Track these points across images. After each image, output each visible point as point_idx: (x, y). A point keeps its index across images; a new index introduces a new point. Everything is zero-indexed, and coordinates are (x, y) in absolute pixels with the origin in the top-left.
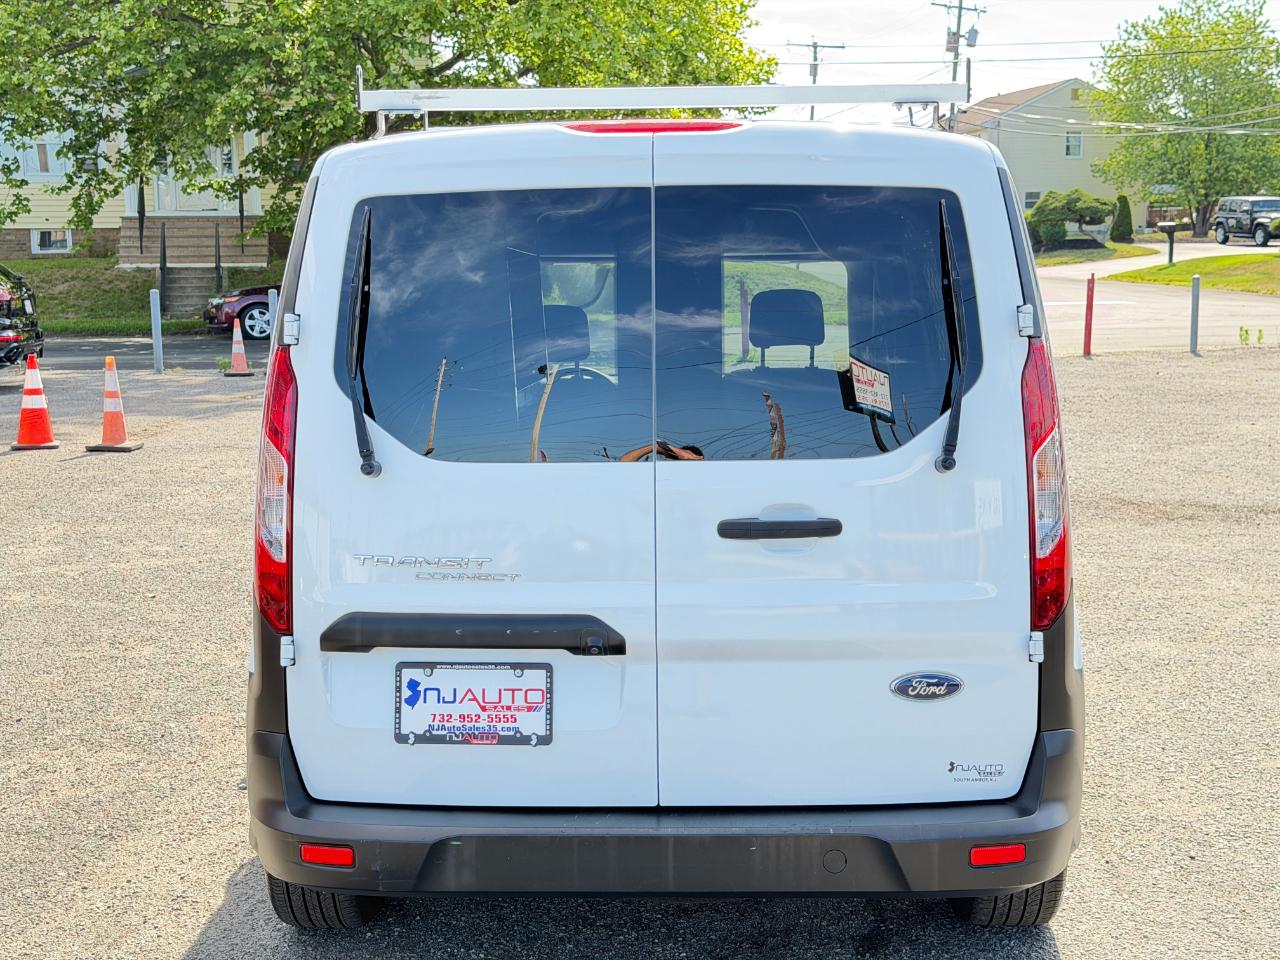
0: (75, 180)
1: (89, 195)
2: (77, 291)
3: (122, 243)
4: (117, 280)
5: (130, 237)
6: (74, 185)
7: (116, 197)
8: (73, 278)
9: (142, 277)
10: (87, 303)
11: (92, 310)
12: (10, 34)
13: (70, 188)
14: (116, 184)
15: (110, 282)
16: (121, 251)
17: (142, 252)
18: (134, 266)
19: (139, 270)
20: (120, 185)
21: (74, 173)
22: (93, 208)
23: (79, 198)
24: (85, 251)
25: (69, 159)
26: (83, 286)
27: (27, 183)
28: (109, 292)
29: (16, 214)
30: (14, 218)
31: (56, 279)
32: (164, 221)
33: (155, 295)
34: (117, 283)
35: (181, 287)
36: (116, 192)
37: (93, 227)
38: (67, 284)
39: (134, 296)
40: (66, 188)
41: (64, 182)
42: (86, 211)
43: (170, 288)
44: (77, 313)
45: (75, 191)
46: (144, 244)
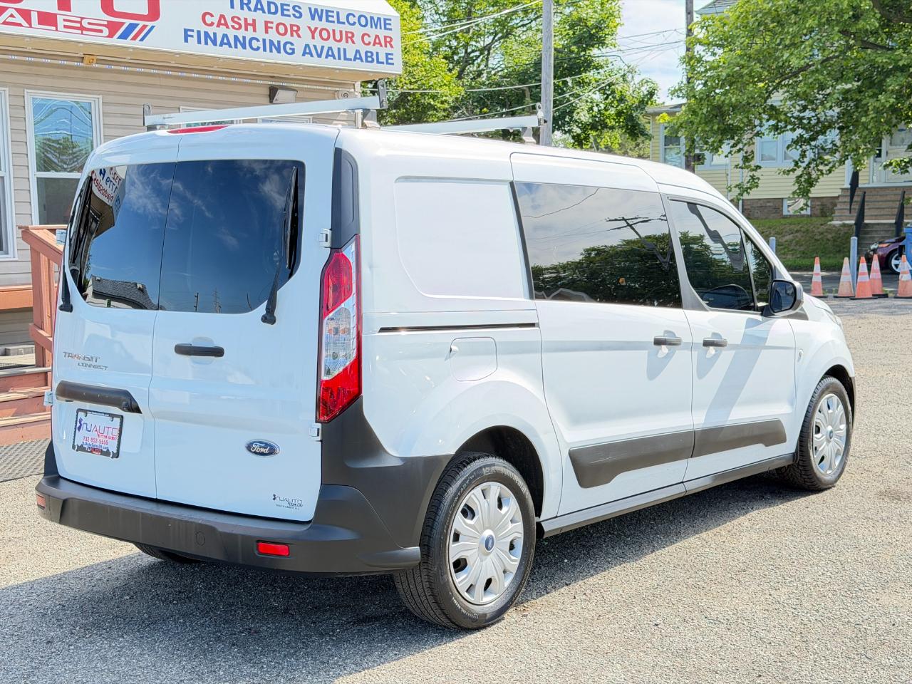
0: (800, 164)
1: (809, 174)
2: (797, 239)
3: (839, 207)
4: (827, 232)
5: (845, 202)
6: (798, 167)
7: (830, 175)
8: (797, 231)
9: (844, 230)
10: (802, 248)
11: (803, 253)
12: (735, 69)
13: (795, 170)
14: (831, 165)
15: (822, 234)
16: (836, 212)
17: (850, 213)
18: (840, 223)
19: (844, 225)
20: (834, 166)
21: (799, 160)
22: (811, 183)
23: (801, 176)
24: (818, 212)
25: (798, 150)
26: (802, 237)
27: (760, 168)
28: (818, 240)
29: (750, 188)
30: (749, 190)
31: (786, 232)
32: (864, 192)
33: (854, 240)
34: (825, 234)
35: (870, 237)
36: (830, 171)
37: (810, 195)
38: (791, 236)
39: (836, 243)
40: (793, 170)
41: (792, 166)
42: (806, 184)
43: (864, 238)
44: (793, 254)
45: (799, 172)
46: (852, 207)
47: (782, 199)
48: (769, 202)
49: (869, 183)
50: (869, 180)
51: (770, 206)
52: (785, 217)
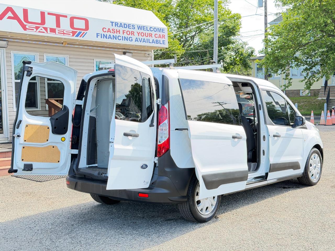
0: (306, 78)
1: (310, 81)
2: (305, 104)
3: (320, 93)
4: (316, 102)
5: (322, 91)
6: (306, 79)
8: (305, 102)
9: (323, 101)
10: (307, 108)
11: (308, 109)
12: (283, 44)
13: (305, 80)
14: (318, 78)
15: (314, 102)
16: (319, 95)
17: (325, 95)
18: (321, 98)
19: (322, 99)
20: (319, 78)
21: (306, 76)
22: (311, 84)
23: (307, 82)
24: (313, 95)
25: (305, 73)
26: (307, 103)
27: (292, 79)
28: (313, 105)
29: (289, 86)
30: (288, 87)
31: (301, 102)
32: (330, 87)
33: (325, 105)
34: (316, 103)
35: (332, 104)
36: (318, 80)
37: (311, 89)
38: (303, 103)
39: (319, 106)
42: (309, 85)
43: (329, 104)
44: (304, 110)
45: (306, 81)
46: (325, 93)
47: (300, 90)
48: (295, 91)
49: (331, 84)
50: (331, 83)
51: (295, 93)
52: (301, 96)
